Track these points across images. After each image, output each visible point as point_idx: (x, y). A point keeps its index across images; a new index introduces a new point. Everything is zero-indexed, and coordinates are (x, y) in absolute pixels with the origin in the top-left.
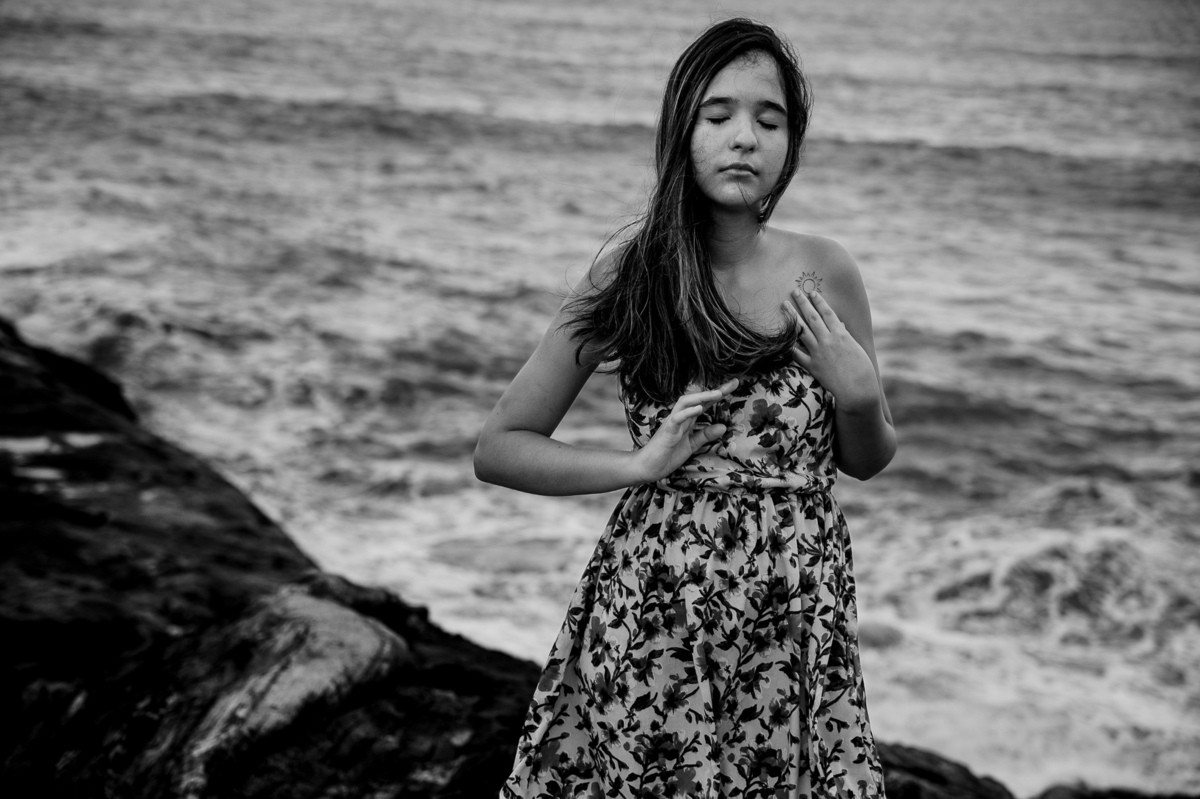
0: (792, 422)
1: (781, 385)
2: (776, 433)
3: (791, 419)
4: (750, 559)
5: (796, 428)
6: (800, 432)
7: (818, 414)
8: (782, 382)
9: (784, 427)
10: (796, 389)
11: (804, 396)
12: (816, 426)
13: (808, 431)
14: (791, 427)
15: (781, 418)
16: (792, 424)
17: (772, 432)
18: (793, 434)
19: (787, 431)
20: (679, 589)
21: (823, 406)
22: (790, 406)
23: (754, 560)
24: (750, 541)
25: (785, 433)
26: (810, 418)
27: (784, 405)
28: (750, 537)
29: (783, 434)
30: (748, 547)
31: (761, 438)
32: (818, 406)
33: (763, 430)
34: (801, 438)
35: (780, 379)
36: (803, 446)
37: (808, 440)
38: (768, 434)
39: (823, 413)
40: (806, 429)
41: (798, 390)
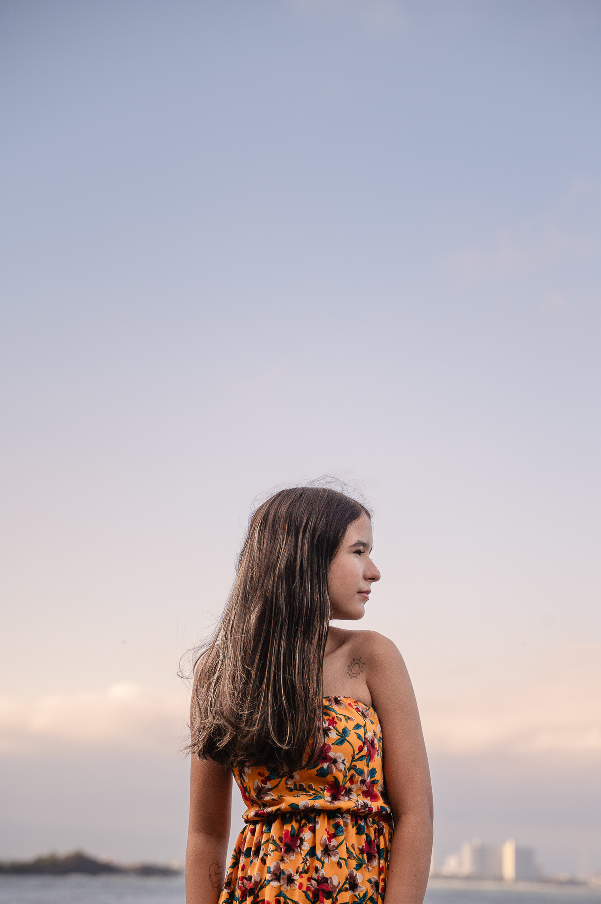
0: (340, 757)
1: (329, 729)
2: (328, 766)
3: (339, 754)
4: (304, 859)
5: (343, 761)
6: (348, 764)
7: (361, 749)
8: (331, 727)
9: (334, 761)
10: (341, 731)
11: (347, 736)
12: (360, 758)
13: (353, 763)
14: (340, 760)
15: (331, 754)
16: (340, 758)
17: (325, 765)
18: (342, 767)
19: (337, 764)
20: (259, 892)
21: (364, 743)
22: (337, 744)
23: (307, 860)
24: (304, 846)
25: (335, 766)
26: (354, 752)
27: (333, 744)
28: (305, 843)
29: (333, 767)
30: (303, 851)
31: (317, 771)
32: (361, 743)
33: (318, 764)
34: (349, 769)
35: (329, 725)
36: (352, 776)
37: (356, 770)
38: (322, 767)
39: (365, 749)
40: (352, 761)
41: (343, 732)
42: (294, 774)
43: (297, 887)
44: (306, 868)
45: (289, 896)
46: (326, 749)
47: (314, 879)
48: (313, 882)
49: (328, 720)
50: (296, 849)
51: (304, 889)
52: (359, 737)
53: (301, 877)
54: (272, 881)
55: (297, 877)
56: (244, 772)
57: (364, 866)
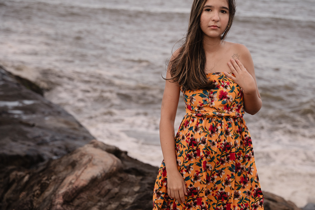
1: (227, 86)
2: (226, 100)
3: (230, 96)
5: (232, 98)
6: (233, 100)
7: (238, 94)
8: (228, 85)
9: (229, 98)
11: (234, 89)
12: (238, 98)
13: (235, 100)
14: (231, 98)
15: (228, 96)
17: (225, 100)
18: (231, 100)
20: (198, 145)
21: (240, 92)
22: (230, 92)
23: (220, 137)
24: (219, 132)
25: (229, 100)
26: (236, 96)
27: (228, 92)
28: (219, 131)
29: (228, 101)
30: (218, 133)
31: (222, 102)
32: (238, 92)
33: (222, 99)
34: (234, 102)
35: (227, 84)
36: (234, 104)
37: (236, 102)
38: (224, 100)
39: (240, 94)
40: (235, 99)
41: (232, 88)
42: (213, 103)
43: (216, 146)
44: (220, 140)
45: (213, 150)
46: (226, 94)
47: (223, 144)
48: (223, 145)
49: (226, 82)
50: (215, 132)
51: (219, 147)
52: (238, 90)
53: (218, 143)
54: (201, 143)
55: (216, 143)
56: (193, 101)
57: (239, 137)
